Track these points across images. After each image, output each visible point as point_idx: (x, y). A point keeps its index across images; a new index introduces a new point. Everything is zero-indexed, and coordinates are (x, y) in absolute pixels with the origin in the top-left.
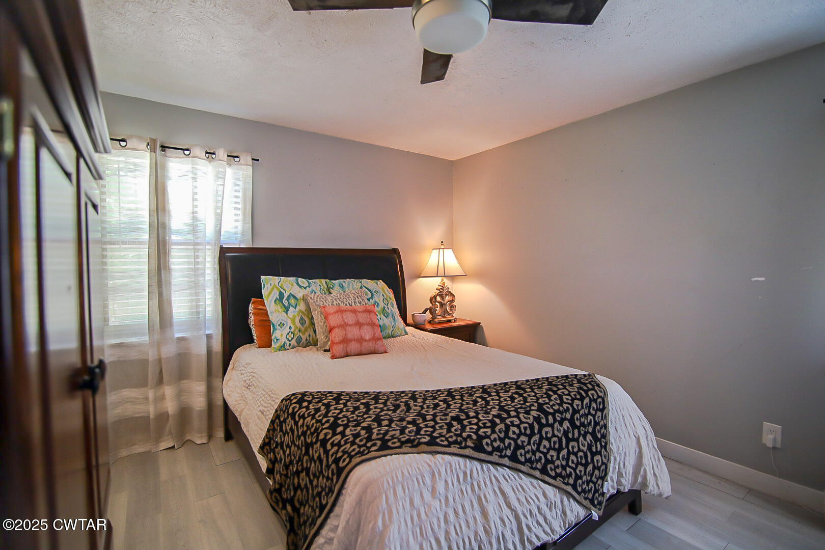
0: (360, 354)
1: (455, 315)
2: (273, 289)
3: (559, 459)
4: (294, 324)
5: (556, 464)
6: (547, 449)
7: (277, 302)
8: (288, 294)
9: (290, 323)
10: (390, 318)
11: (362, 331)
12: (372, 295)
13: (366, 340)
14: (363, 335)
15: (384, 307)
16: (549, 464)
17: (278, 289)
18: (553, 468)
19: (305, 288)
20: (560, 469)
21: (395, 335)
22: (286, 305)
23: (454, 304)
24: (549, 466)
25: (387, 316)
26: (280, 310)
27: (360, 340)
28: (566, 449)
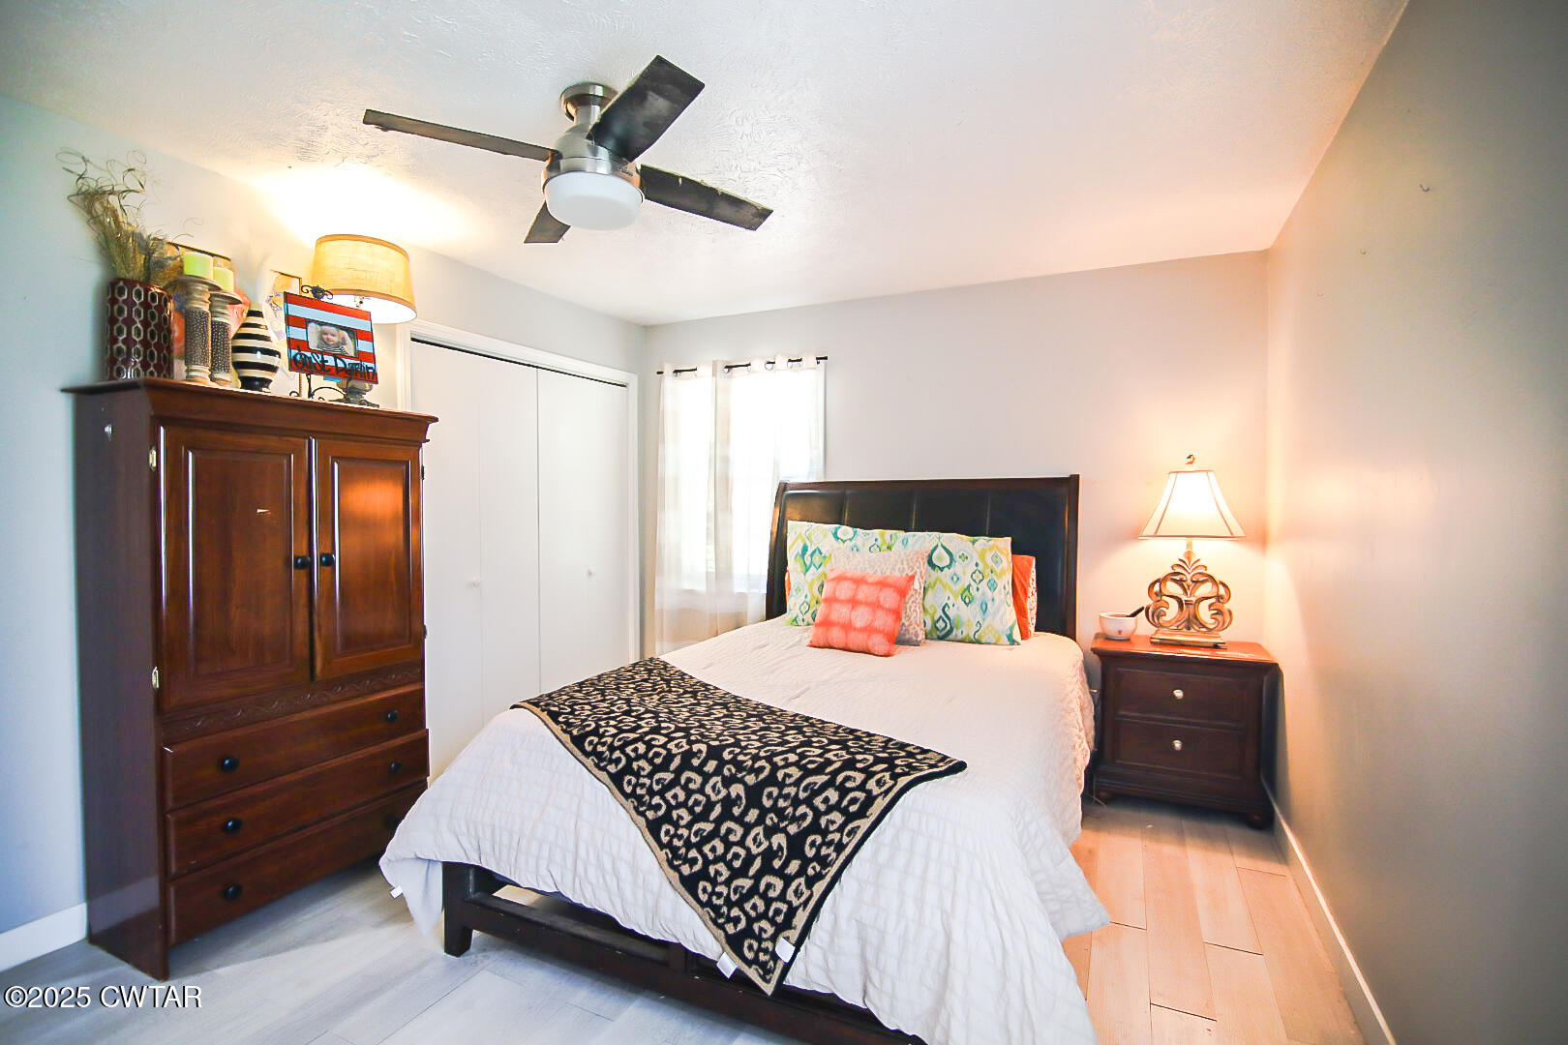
0: (846, 649)
1: (1224, 636)
2: (797, 539)
3: (690, 830)
4: (811, 592)
5: (679, 832)
6: (677, 803)
7: (798, 558)
8: (814, 548)
9: (806, 591)
10: (975, 607)
11: (854, 614)
12: (951, 562)
13: (855, 629)
14: (853, 619)
15: (969, 586)
16: (670, 824)
17: (803, 540)
18: (672, 832)
19: (844, 542)
20: (681, 843)
21: (983, 641)
22: (808, 563)
23: (1227, 606)
24: (665, 827)
25: (970, 602)
26: (799, 569)
27: (847, 627)
28: (713, 825)
